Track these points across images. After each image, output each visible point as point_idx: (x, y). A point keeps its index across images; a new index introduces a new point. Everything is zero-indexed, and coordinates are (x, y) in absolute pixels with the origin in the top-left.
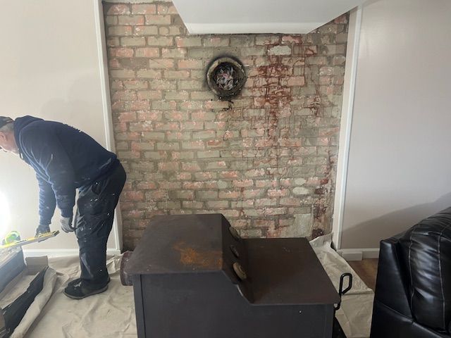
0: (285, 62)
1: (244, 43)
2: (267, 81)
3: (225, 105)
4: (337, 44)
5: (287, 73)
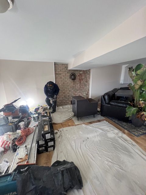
0: (82, 74)
1: (76, 71)
3: (73, 81)
5: (82, 76)
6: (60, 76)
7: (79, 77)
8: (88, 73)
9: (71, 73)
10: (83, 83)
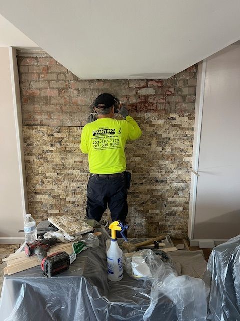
0: (151, 100)
1: (121, 86)
4: (189, 87)
6: (46, 107)
9: (97, 94)
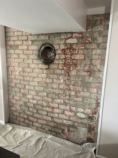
0: (74, 47)
1: (55, 37)
2: (65, 57)
3: (46, 67)
4: (103, 36)
5: (75, 52)
6: (17, 51)
7: (63, 56)
8: (100, 40)
9: (41, 43)
10: (77, 76)
